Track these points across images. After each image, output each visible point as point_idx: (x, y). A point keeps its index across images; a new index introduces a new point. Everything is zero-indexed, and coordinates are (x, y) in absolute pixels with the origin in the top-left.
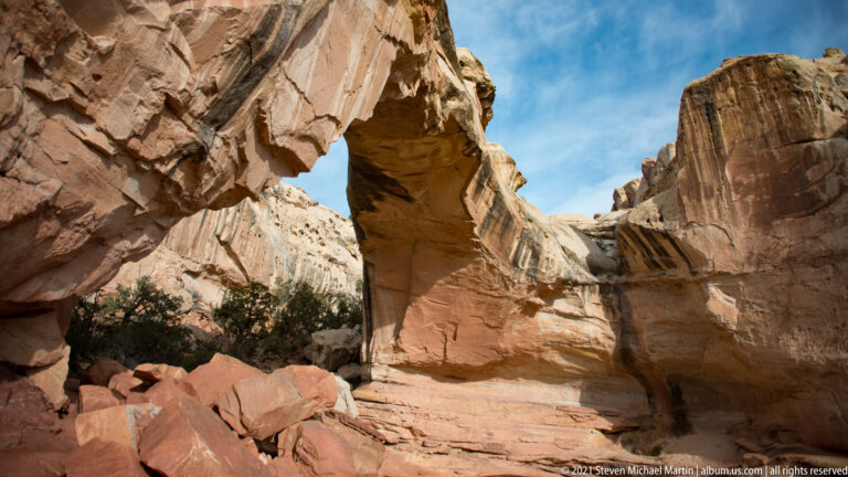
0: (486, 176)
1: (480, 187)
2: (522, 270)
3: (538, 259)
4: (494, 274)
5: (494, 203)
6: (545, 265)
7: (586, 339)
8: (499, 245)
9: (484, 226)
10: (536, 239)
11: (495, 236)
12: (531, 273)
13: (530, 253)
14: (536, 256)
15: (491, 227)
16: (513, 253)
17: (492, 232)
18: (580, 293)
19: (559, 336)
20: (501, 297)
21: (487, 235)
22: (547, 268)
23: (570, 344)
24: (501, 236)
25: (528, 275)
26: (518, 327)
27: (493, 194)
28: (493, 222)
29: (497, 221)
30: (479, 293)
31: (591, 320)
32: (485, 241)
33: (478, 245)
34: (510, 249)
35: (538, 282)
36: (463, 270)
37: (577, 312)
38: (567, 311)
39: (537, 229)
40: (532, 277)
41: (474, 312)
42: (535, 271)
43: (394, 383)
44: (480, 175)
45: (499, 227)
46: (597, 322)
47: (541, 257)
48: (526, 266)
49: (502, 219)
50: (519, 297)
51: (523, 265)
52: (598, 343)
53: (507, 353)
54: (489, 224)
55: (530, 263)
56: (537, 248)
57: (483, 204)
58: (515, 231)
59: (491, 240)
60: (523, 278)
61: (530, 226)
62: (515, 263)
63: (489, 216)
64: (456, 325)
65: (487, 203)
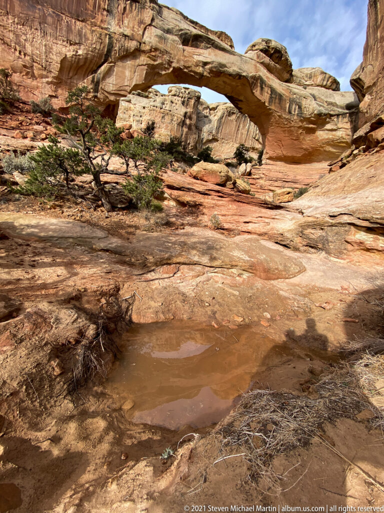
0: (263, 83)
1: (262, 88)
2: (294, 115)
3: (301, 108)
4: (282, 119)
5: (271, 92)
6: (305, 110)
7: (338, 138)
8: (280, 107)
9: (270, 102)
10: (298, 101)
11: (277, 104)
12: (300, 115)
13: (297, 107)
14: (300, 107)
15: (273, 101)
16: (287, 109)
17: (275, 103)
18: (335, 120)
19: (327, 139)
20: (290, 127)
21: (273, 104)
22: (307, 111)
23: (333, 141)
24: (280, 103)
25: (298, 115)
26: (309, 139)
27: (270, 89)
28: (274, 99)
29: (276, 98)
30: (282, 127)
31: (341, 130)
32: (273, 107)
33: (270, 109)
34: (286, 108)
35: (304, 118)
36: (272, 120)
37: (335, 128)
38: (331, 128)
39: (298, 97)
40: (300, 116)
41: (284, 135)
42: (301, 113)
43: (269, 164)
44: (260, 84)
45: (277, 100)
46: (343, 130)
47: (302, 107)
48: (296, 112)
49: (277, 97)
50: (298, 126)
51: (295, 112)
52: (343, 139)
53: (309, 150)
54: (272, 101)
55: (298, 111)
56: (300, 104)
57: (266, 94)
58: (285, 100)
59: (275, 106)
60: (295, 117)
61: (295, 96)
62: (290, 112)
63: (271, 98)
64: (281, 141)
65: (267, 93)
